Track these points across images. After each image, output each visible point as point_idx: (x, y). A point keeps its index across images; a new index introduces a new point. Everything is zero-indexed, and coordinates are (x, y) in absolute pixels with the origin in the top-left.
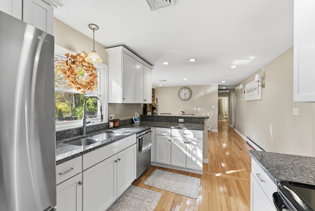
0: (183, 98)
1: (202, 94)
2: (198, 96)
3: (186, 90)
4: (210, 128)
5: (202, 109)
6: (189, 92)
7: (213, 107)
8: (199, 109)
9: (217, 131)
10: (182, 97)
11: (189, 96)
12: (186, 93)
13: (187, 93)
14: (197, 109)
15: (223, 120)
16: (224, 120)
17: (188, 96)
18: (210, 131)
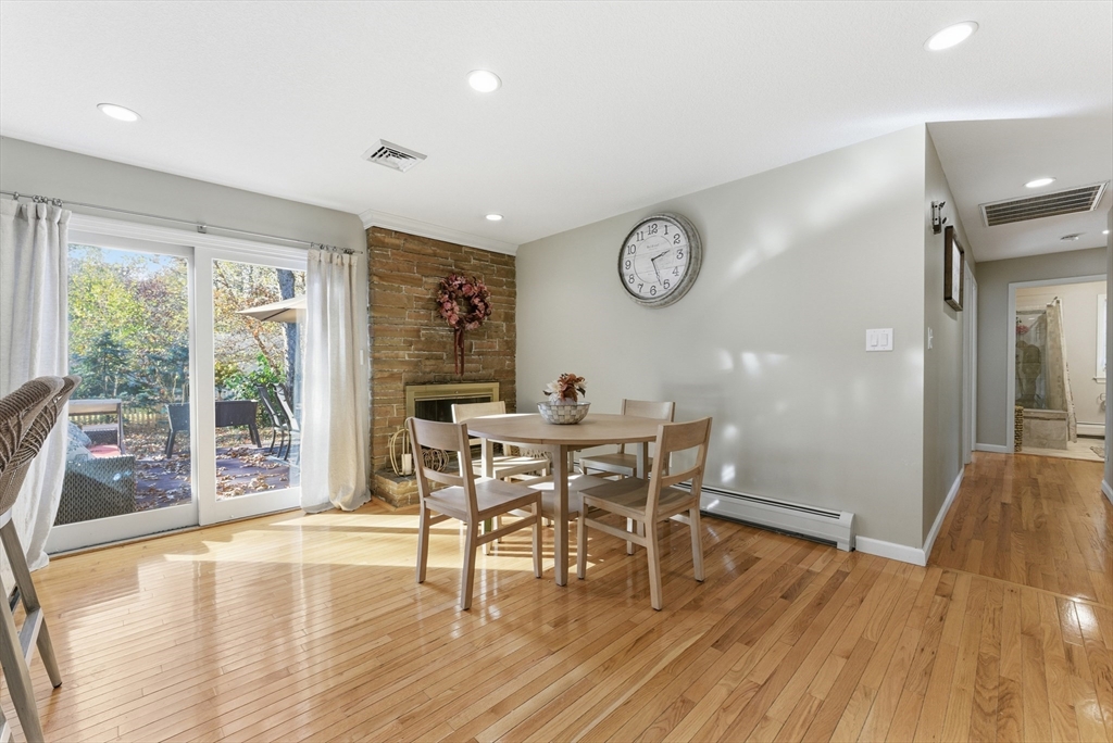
0: (645, 292)
1: (772, 239)
2: (742, 263)
3: (661, 231)
4: (846, 518)
5: (774, 358)
6: (683, 241)
7: (879, 339)
8: (750, 360)
9: (917, 555)
10: (637, 281)
11: (682, 270)
12: (661, 250)
13: (667, 246)
14: (737, 361)
15: (1070, 444)
16: (1080, 451)
17: (673, 269)
18: (844, 547)
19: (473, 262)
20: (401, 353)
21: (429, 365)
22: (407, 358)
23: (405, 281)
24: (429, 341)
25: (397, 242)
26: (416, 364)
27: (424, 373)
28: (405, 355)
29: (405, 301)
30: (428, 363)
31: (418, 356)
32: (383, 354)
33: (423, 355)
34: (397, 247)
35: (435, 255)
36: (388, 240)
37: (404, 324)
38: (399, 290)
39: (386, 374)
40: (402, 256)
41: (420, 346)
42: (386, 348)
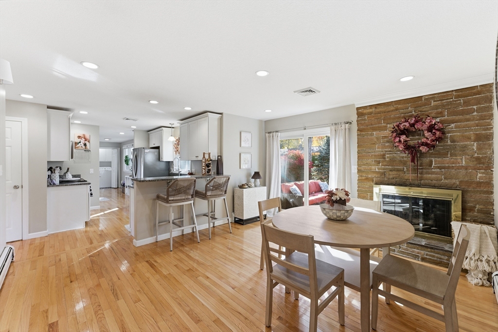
19: (433, 103)
20: (373, 167)
21: (393, 174)
22: (377, 170)
23: (374, 129)
24: (392, 161)
25: (371, 110)
26: (384, 174)
27: (389, 179)
28: (376, 168)
29: (375, 140)
30: (390, 173)
31: (384, 169)
32: (362, 168)
33: (387, 169)
34: (370, 113)
35: (397, 109)
36: (365, 111)
37: (374, 152)
38: (372, 135)
39: (364, 178)
40: (373, 117)
41: (385, 163)
42: (364, 165)
